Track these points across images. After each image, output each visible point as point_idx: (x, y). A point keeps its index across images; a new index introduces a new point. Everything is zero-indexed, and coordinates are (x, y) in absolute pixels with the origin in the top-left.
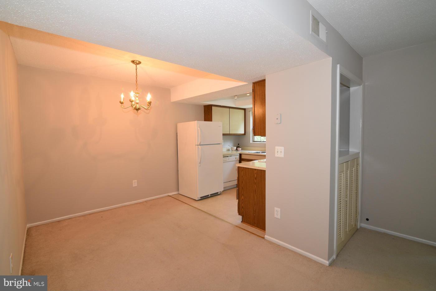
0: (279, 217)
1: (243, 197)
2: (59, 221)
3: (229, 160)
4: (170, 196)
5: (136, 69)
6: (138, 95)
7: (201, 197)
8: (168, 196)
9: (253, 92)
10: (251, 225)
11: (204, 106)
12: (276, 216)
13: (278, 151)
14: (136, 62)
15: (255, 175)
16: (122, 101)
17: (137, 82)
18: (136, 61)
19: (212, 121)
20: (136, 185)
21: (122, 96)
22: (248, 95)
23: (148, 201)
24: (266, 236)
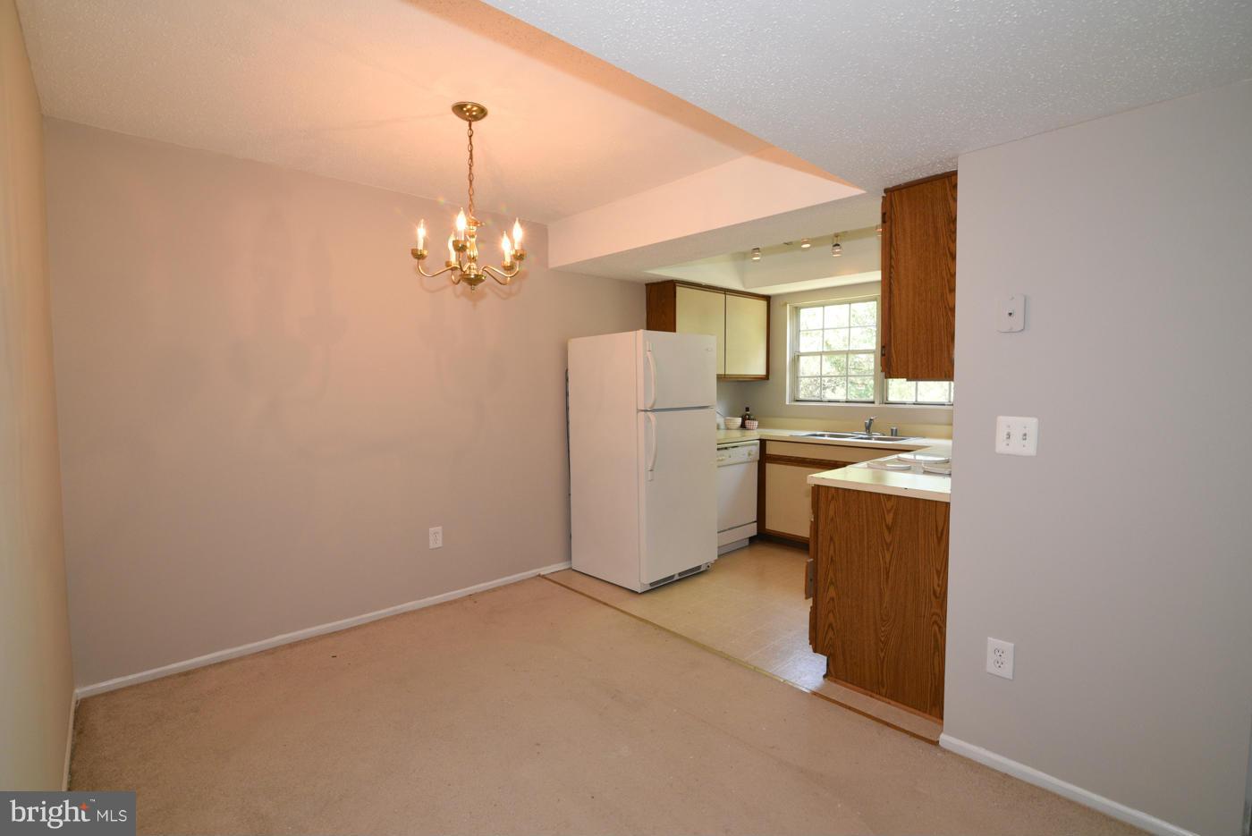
0: (1007, 671)
1: (832, 592)
2: (186, 674)
3: (732, 461)
4: (544, 577)
5: (470, 137)
6: (475, 228)
7: (651, 584)
8: (539, 575)
9: (884, 221)
10: (865, 689)
11: (647, 285)
12: (991, 667)
13: (1009, 436)
14: (468, 110)
15: (889, 518)
16: (420, 247)
17: (474, 183)
18: (469, 107)
19: (675, 331)
20: (440, 544)
21: (421, 232)
22: (804, 246)
23: (477, 594)
24: (945, 739)
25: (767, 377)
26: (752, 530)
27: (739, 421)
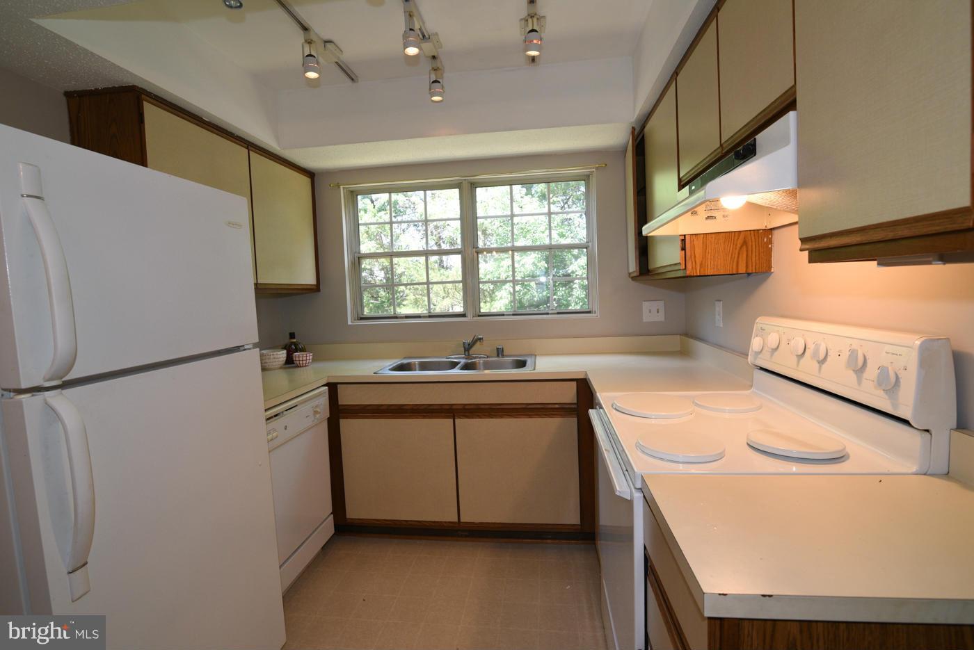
3: (288, 434)
25: (316, 289)
26: (328, 528)
27: (283, 354)
